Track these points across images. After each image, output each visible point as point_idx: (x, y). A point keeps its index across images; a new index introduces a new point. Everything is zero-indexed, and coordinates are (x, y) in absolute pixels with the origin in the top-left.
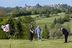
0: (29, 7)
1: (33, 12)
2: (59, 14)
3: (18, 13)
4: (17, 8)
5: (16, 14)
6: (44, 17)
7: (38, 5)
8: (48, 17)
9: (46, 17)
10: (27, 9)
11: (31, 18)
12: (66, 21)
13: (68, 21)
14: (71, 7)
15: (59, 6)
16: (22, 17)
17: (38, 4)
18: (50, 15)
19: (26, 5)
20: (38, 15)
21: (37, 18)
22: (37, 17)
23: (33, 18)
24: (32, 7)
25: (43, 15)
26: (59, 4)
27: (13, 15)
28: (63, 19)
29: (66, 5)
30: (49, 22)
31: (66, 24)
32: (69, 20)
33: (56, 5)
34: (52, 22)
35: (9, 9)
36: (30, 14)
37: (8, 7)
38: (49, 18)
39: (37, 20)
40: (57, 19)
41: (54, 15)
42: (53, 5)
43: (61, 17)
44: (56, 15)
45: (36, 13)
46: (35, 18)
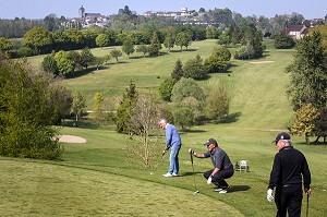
0: (95, 17)
1: (100, 38)
2: (194, 45)
3: (47, 40)
4: (50, 20)
5: (41, 44)
6: (142, 54)
7: (127, 11)
8: (154, 54)
9: (147, 54)
10: (87, 26)
11: (92, 59)
12: (216, 69)
13: (225, 72)
14: (244, 19)
15: (201, 15)
16: (57, 55)
17: (127, 7)
18: (164, 49)
19: (82, 9)
20: (119, 48)
21: (113, 60)
22: (116, 54)
23: (100, 60)
24: (104, 17)
25: (136, 47)
26: (202, 10)
27: (30, 46)
28: (206, 64)
29: (227, 12)
30: (157, 74)
31: (217, 83)
32: (230, 66)
33: (191, 12)
34: (168, 72)
35: (22, 26)
36: (89, 42)
37: (17, 19)
38: (157, 61)
39: (112, 67)
40: (184, 63)
41: (176, 47)
42: (179, 13)
43: (198, 57)
44: (184, 48)
45: (112, 42)
46: (108, 58)
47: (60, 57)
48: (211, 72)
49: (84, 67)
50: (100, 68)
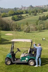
0: (25, 7)
2: (44, 13)
5: (12, 14)
6: (33, 15)
7: (31, 6)
8: (35, 15)
9: (34, 15)
11: (22, 17)
18: (37, 14)
19: (22, 6)
20: (28, 14)
23: (24, 17)
25: (32, 14)
26: (47, 5)
28: (46, 17)
30: (36, 19)
33: (45, 6)
39: (26, 18)
40: (41, 17)
41: (40, 13)
42: (42, 6)
43: (44, 15)
44: (42, 13)
47: (15, 16)
48: (47, 18)
49: (20, 18)
50: (24, 18)
